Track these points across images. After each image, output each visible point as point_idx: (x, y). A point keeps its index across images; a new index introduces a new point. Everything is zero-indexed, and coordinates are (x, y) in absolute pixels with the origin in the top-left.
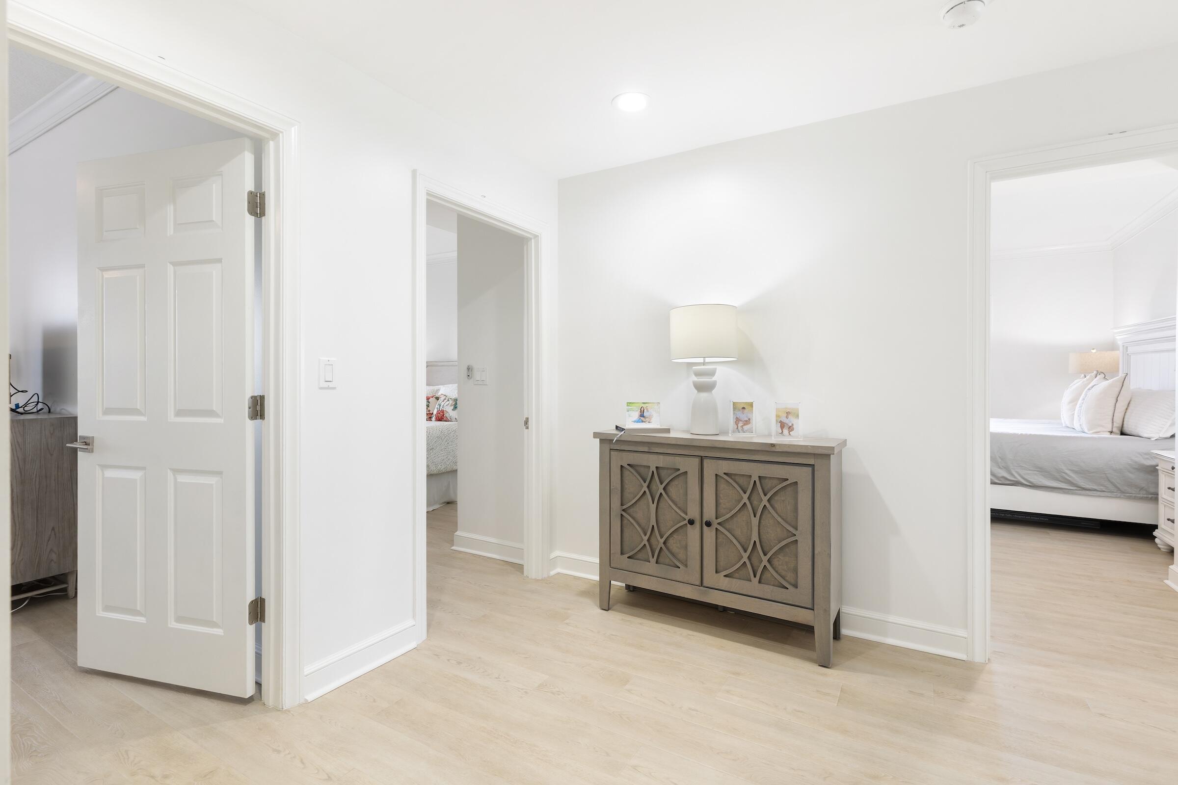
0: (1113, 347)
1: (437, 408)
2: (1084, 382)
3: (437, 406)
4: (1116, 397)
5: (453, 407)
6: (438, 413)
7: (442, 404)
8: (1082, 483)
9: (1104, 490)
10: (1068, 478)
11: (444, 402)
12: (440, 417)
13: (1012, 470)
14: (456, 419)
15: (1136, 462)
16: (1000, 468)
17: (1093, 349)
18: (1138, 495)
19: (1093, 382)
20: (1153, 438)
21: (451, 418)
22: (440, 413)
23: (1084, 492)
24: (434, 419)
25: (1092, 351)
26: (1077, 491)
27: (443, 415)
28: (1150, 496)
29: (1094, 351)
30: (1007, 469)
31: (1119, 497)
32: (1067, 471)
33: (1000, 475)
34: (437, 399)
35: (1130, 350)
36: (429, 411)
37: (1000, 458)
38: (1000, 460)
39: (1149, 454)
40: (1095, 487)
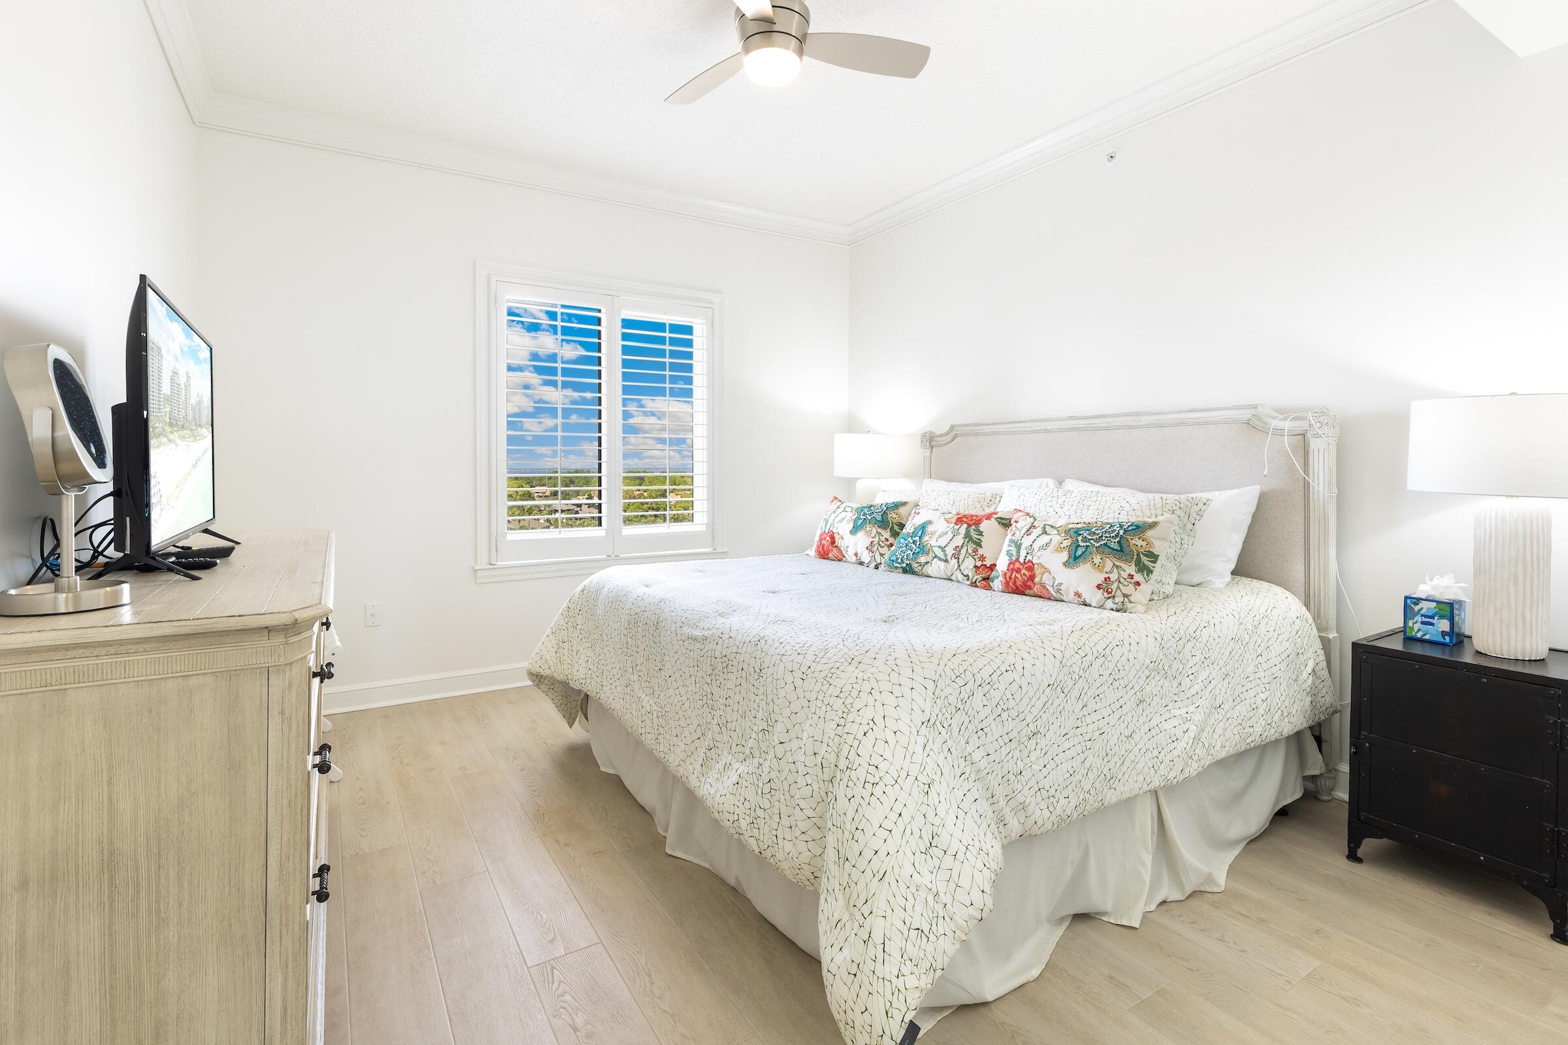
1: (1009, 553)
3: (1005, 547)
5: (1064, 556)
6: (1013, 567)
7: (1027, 542)
11: (1033, 536)
12: (1019, 583)
14: (1078, 595)
21: (1058, 591)
22: (1018, 571)
24: (997, 584)
27: (1032, 578)
34: (1006, 523)
36: (982, 558)
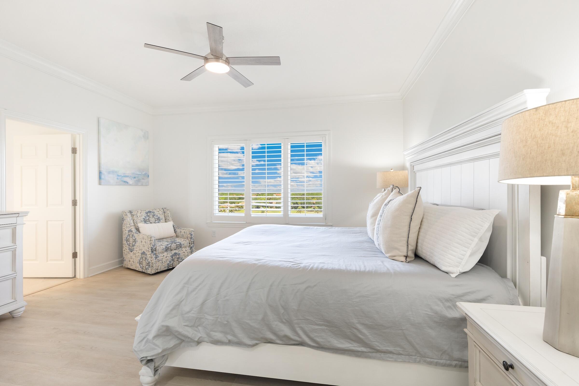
0: (403, 168)
2: (382, 196)
4: (411, 214)
8: (376, 343)
9: (401, 352)
10: (360, 336)
13: (296, 326)
15: (436, 313)
16: (283, 322)
17: (392, 169)
18: (439, 361)
19: (389, 196)
20: (452, 273)
23: (378, 355)
25: (391, 171)
26: (370, 354)
28: (454, 363)
29: (392, 170)
30: (290, 323)
31: (419, 362)
32: (360, 327)
33: (282, 334)
35: (416, 168)
37: (282, 307)
38: (282, 311)
39: (451, 300)
40: (391, 349)
